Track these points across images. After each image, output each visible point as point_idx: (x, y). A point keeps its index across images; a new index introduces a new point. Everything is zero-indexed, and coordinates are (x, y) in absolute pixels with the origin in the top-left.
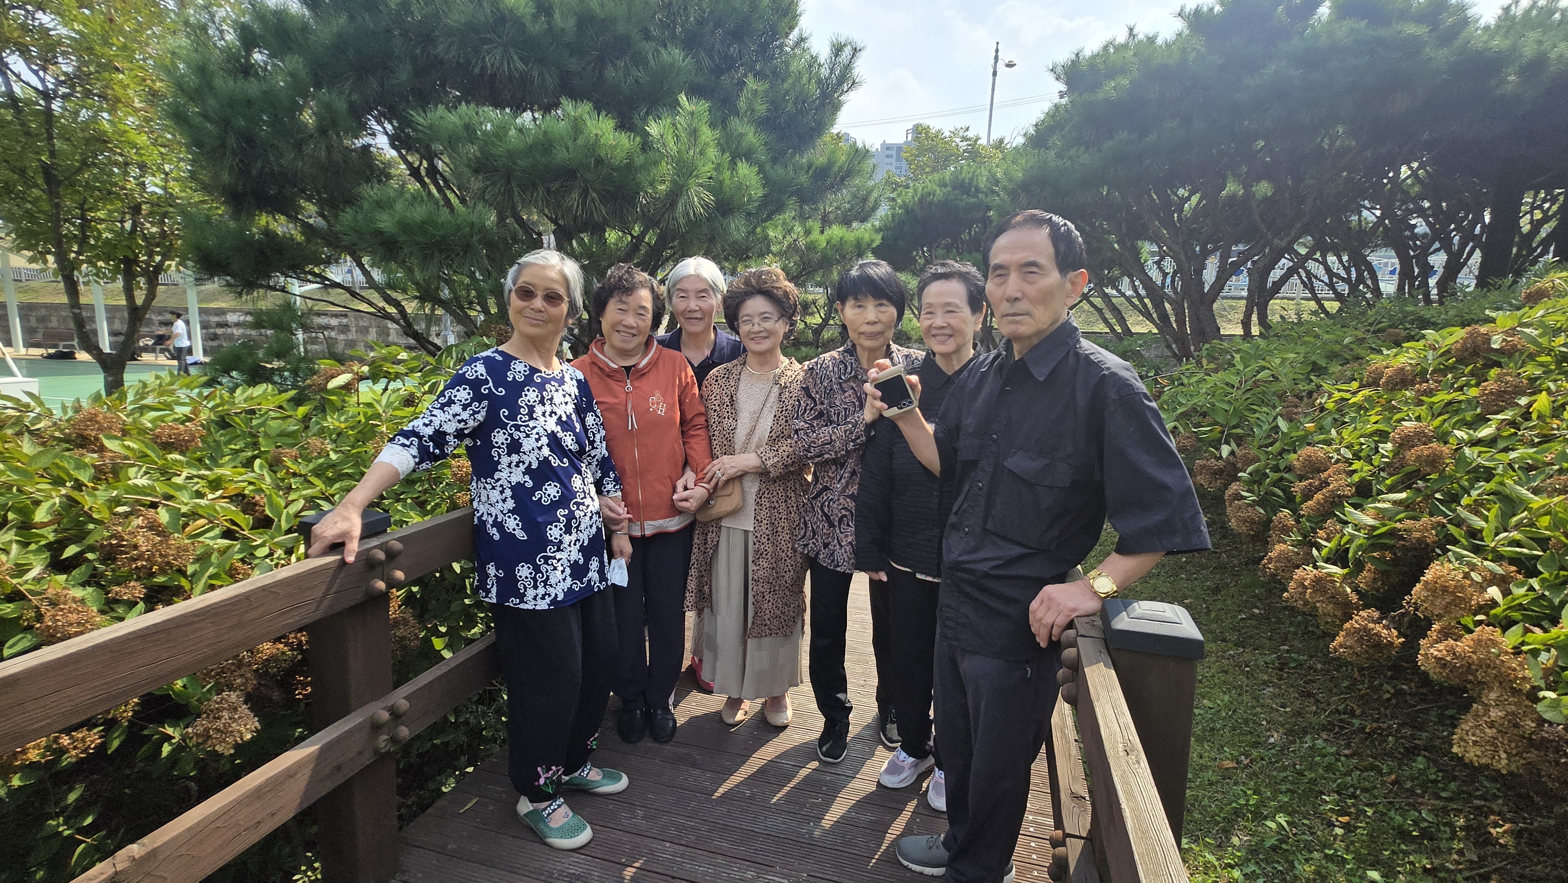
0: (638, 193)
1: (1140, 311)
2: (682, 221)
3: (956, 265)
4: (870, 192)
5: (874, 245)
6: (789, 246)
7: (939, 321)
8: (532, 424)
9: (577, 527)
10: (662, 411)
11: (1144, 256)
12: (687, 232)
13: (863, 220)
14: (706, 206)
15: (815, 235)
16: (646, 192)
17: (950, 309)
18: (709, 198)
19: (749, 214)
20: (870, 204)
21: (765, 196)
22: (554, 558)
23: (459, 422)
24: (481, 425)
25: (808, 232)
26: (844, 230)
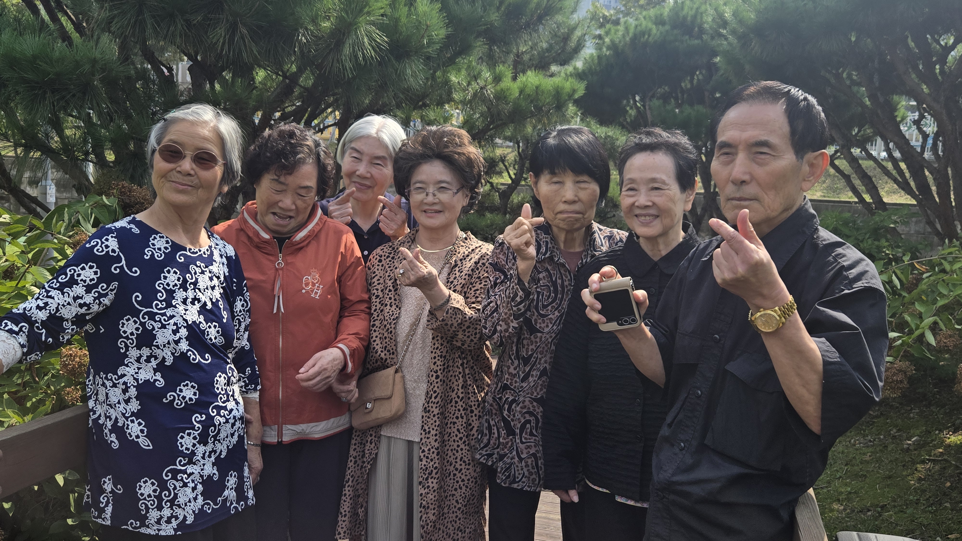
0: (297, 30)
1: (895, 181)
2: (348, 65)
3: (664, 134)
4: (572, 29)
5: (576, 96)
6: (475, 95)
7: (642, 199)
8: (169, 312)
9: (215, 437)
10: (317, 293)
11: (901, 112)
12: (354, 78)
13: (564, 63)
14: (377, 47)
15: (507, 83)
16: (307, 29)
17: (656, 185)
18: (382, 39)
19: (428, 58)
20: (572, 44)
21: (448, 37)
22: (185, 472)
23: (81, 306)
24: (107, 309)
25: (497, 79)
26: (541, 76)
